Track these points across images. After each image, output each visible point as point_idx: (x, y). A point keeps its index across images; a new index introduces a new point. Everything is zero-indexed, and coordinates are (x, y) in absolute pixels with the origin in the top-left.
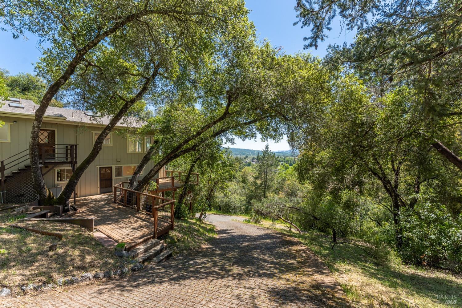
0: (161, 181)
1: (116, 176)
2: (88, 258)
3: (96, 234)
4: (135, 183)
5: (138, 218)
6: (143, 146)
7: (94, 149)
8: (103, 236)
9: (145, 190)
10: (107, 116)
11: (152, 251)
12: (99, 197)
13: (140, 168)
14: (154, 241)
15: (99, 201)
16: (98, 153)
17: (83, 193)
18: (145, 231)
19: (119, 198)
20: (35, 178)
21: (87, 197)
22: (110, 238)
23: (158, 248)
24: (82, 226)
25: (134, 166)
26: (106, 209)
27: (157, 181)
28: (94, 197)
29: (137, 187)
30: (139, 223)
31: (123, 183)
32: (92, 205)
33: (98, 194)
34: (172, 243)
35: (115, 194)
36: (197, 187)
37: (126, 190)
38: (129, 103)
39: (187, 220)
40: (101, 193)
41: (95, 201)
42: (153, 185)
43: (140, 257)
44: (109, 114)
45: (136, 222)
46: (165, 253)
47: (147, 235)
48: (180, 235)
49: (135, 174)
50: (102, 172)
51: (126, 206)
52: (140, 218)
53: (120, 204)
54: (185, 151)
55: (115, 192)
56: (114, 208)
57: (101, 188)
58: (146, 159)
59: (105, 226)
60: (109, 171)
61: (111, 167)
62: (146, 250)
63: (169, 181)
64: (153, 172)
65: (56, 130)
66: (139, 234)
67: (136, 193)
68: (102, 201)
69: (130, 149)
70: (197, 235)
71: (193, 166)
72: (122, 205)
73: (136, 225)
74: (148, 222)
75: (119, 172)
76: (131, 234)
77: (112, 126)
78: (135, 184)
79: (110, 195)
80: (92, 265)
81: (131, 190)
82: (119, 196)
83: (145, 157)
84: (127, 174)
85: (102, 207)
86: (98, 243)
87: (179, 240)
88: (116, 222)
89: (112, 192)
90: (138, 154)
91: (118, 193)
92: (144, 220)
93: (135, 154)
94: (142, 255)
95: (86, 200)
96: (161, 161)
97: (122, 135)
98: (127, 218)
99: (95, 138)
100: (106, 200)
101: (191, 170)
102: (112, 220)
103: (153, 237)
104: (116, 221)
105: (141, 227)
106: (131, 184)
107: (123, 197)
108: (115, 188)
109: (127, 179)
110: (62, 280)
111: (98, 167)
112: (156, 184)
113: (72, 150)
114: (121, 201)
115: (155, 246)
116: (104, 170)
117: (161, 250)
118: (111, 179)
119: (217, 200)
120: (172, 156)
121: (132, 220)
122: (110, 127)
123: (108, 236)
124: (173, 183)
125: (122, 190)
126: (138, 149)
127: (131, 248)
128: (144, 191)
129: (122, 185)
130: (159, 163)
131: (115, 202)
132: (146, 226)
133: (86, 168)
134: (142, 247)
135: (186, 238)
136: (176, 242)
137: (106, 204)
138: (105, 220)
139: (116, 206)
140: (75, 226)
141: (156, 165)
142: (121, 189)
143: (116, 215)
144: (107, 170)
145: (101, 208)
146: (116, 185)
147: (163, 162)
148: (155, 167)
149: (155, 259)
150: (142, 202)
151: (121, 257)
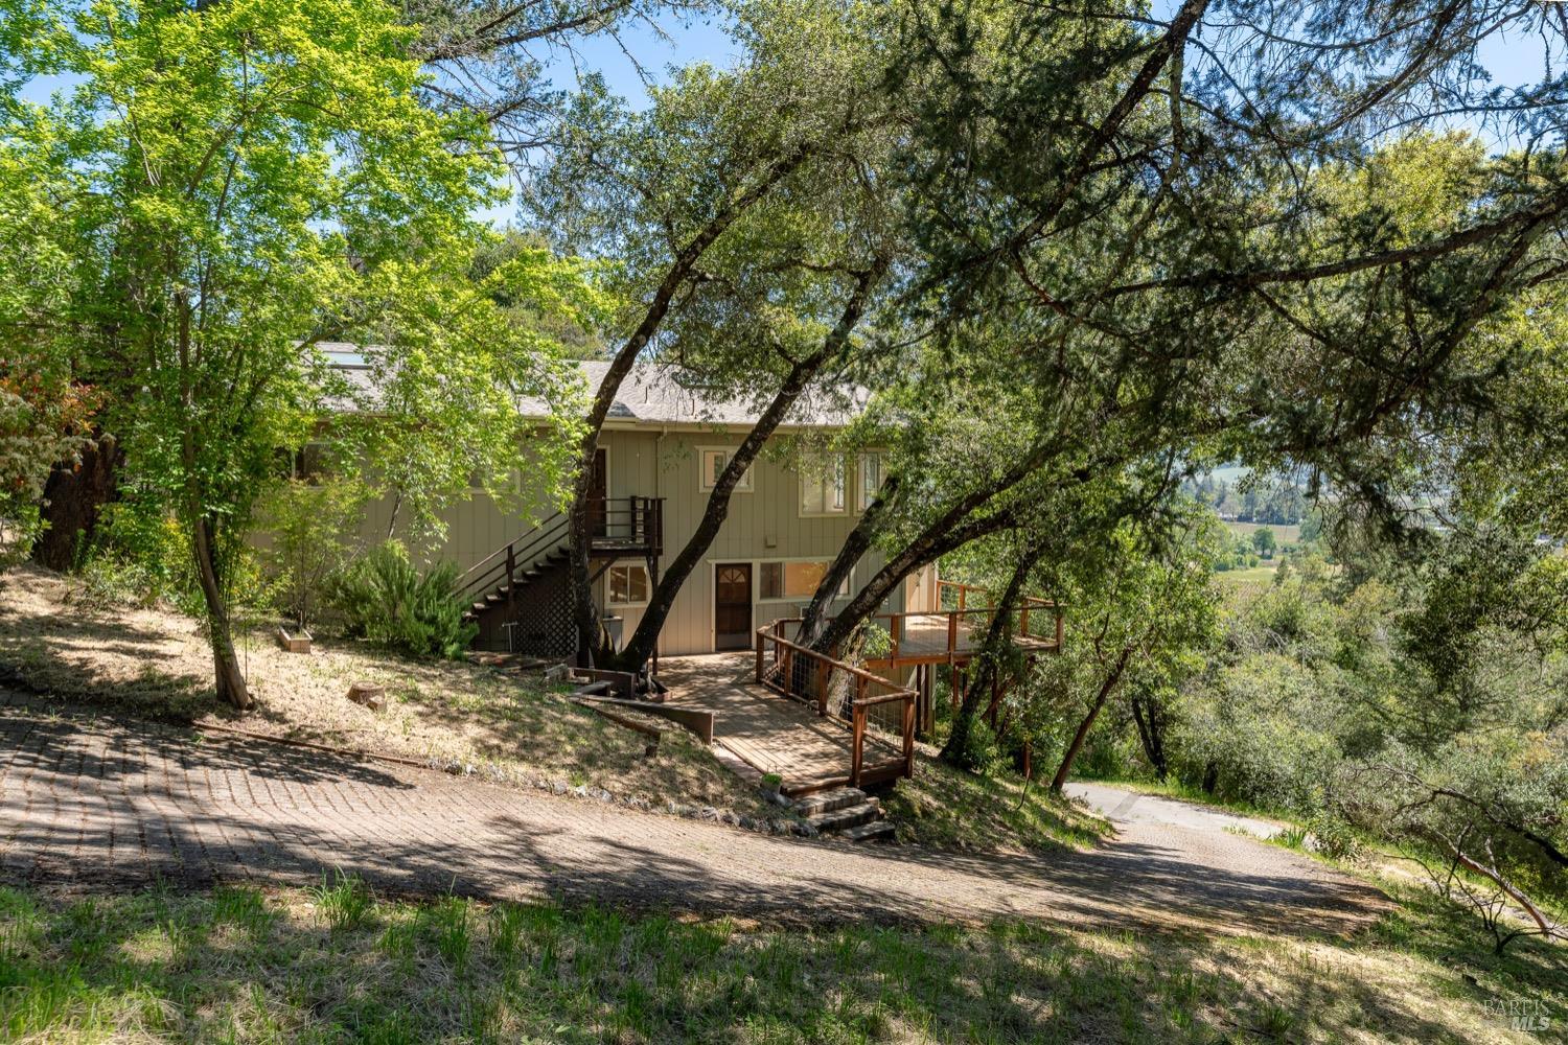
0: (912, 624)
1: (763, 596)
2: (713, 788)
3: (720, 753)
4: (817, 625)
5: (819, 733)
6: (851, 492)
7: (707, 519)
8: (735, 758)
9: (851, 650)
10: (739, 398)
11: (845, 813)
12: (714, 660)
13: (838, 572)
14: (853, 792)
15: (716, 675)
16: (717, 528)
18: (833, 765)
19: (772, 670)
20: (579, 594)
21: (683, 659)
22: (750, 764)
23: (860, 810)
24: (690, 728)
25: (825, 561)
26: (737, 699)
27: (896, 624)
28: (702, 660)
29: (820, 641)
30: (820, 746)
31: (782, 623)
32: (699, 683)
33: (710, 653)
34: (906, 812)
35: (760, 657)
36: (1047, 662)
37: (790, 649)
38: (804, 372)
39: (989, 779)
40: (719, 650)
41: (706, 673)
42: (879, 638)
43: (815, 818)
44: (745, 392)
45: (814, 741)
46: (876, 826)
47: (835, 775)
48: (935, 804)
49: (821, 594)
50: (723, 580)
51: (788, 697)
52: (825, 735)
53: (773, 690)
54: (975, 531)
55: (760, 649)
56: (758, 700)
57: (719, 631)
58: (857, 543)
59: (736, 740)
60: (742, 579)
61: (749, 566)
62: (829, 808)
63: (941, 624)
64: (869, 598)
65: (608, 448)
66: (818, 768)
67: (819, 659)
68: (724, 674)
69: (809, 500)
70: (1001, 824)
71: (1020, 578)
72: (780, 693)
73: (811, 749)
74: (844, 746)
75: (772, 587)
76: (797, 767)
77: (754, 446)
78: (819, 629)
79: (746, 659)
80: (718, 800)
81: (806, 648)
82: (770, 663)
83: (854, 537)
84: (799, 588)
85: (726, 690)
86: (726, 768)
87: (926, 814)
88: (763, 735)
89: (749, 648)
90: (834, 519)
91: (769, 655)
92: (835, 741)
93: (823, 521)
94: (820, 816)
95: (682, 666)
96: (895, 563)
97: (783, 462)
98: (791, 729)
99: (708, 481)
100: (734, 672)
101: (1012, 592)
102: (755, 729)
103: (850, 784)
104: (764, 733)
105: (826, 755)
106: (807, 627)
107: (783, 669)
108: (761, 637)
109: (795, 606)
110: (675, 806)
111: (713, 563)
112: (886, 634)
113: (651, 516)
114: (775, 681)
115: (851, 805)
116: (728, 573)
117: (867, 817)
118: (747, 607)
119: (1180, 732)
120: (928, 546)
121: (802, 737)
122: (754, 440)
123: (745, 761)
124: (952, 632)
125: (778, 647)
126: (836, 499)
127: (797, 793)
128: (848, 656)
129: (780, 628)
130: (887, 569)
131: (758, 682)
132: (839, 756)
133: (687, 571)
134: (819, 799)
135: (953, 814)
136: (915, 815)
137: (734, 685)
138: (737, 725)
139: (762, 692)
140: (676, 725)
141: (880, 576)
142: (777, 642)
143: (762, 718)
144: (737, 572)
145: (724, 695)
146: (763, 629)
147: (901, 565)
148: (874, 580)
149: (849, 832)
150: (840, 690)
151: (773, 802)
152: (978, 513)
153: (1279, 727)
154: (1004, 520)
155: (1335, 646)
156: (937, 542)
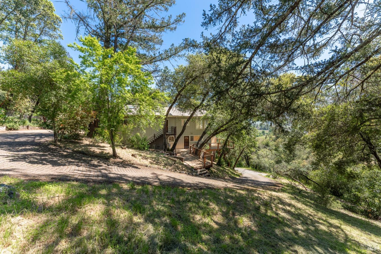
0: (212, 145)
1: (191, 141)
2: (184, 169)
3: (185, 163)
5: (199, 160)
6: (203, 126)
7: (183, 130)
8: (187, 164)
11: (203, 172)
12: (184, 150)
13: (201, 137)
17: (178, 148)
18: (201, 165)
19: (192, 151)
20: (164, 141)
22: (189, 165)
24: (180, 160)
25: (199, 136)
26: (187, 156)
27: (210, 145)
28: (182, 150)
30: (199, 162)
32: (182, 153)
34: (212, 172)
35: (190, 150)
36: (232, 150)
37: (195, 148)
38: (197, 108)
39: (224, 167)
40: (184, 149)
43: (198, 173)
44: (188, 111)
46: (207, 174)
47: (201, 167)
49: (199, 140)
50: (185, 138)
51: (195, 155)
55: (190, 148)
56: (190, 156)
57: (184, 146)
58: (204, 133)
59: (187, 162)
61: (189, 136)
62: (200, 172)
63: (216, 145)
64: (206, 141)
65: (168, 120)
66: (199, 166)
67: (199, 150)
68: (185, 152)
69: (197, 127)
70: (226, 174)
71: (228, 138)
72: (193, 155)
73: (198, 163)
74: (203, 162)
75: (192, 139)
76: (196, 165)
78: (199, 146)
79: (188, 150)
80: (184, 170)
81: (197, 148)
83: (204, 132)
84: (196, 139)
85: (186, 154)
86: (186, 166)
87: (215, 172)
90: (201, 130)
91: (192, 149)
92: (201, 162)
93: (199, 130)
95: (179, 151)
97: (194, 121)
98: (195, 160)
99: (183, 124)
100: (187, 152)
101: (227, 140)
103: (204, 168)
104: (191, 161)
105: (200, 164)
106: (197, 145)
107: (194, 151)
108: (190, 147)
109: (195, 142)
110: (178, 171)
111: (184, 136)
112: (208, 146)
113: (175, 129)
114: (193, 153)
117: (206, 173)
118: (188, 142)
119: (252, 160)
121: (197, 161)
122: (189, 119)
124: (218, 146)
125: (193, 148)
126: (201, 127)
127: (196, 169)
128: (203, 149)
129: (193, 145)
131: (190, 153)
134: (199, 170)
135: (219, 172)
138: (187, 159)
139: (191, 155)
140: (178, 159)
143: (191, 158)
144: (187, 137)
146: (191, 145)
149: (203, 175)
150: (202, 154)
151: (192, 171)
152: (222, 129)
153: (266, 159)
154: (226, 130)
155: (274, 148)
156: (216, 133)
